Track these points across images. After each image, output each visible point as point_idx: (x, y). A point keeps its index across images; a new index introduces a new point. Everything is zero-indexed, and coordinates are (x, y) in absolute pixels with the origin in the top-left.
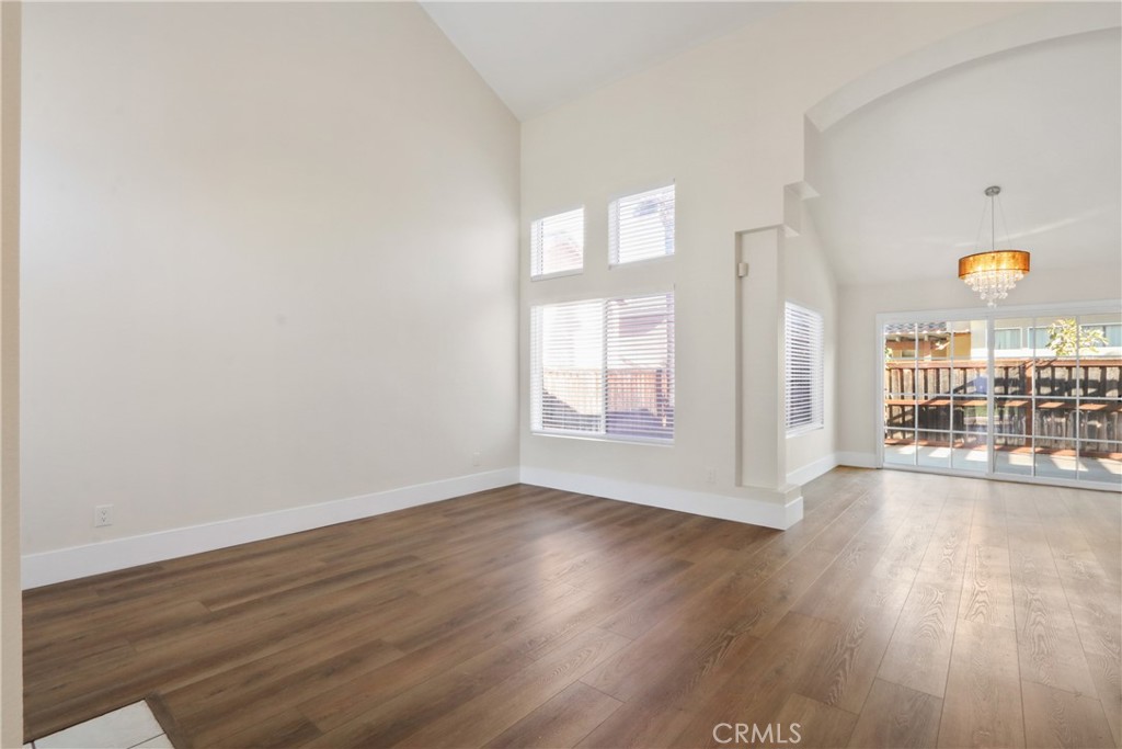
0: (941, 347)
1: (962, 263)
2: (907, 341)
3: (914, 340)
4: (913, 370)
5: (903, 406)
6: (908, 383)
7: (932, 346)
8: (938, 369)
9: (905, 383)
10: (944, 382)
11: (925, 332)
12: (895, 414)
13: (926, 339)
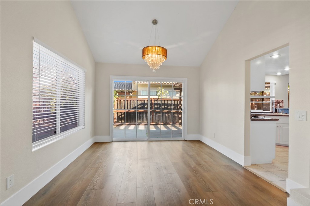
0: (131, 94)
1: (144, 51)
2: (122, 92)
3: (125, 92)
4: (124, 100)
5: (121, 113)
6: (123, 105)
7: (129, 94)
8: (131, 101)
9: (122, 105)
10: (132, 104)
11: (127, 90)
12: (119, 115)
13: (127, 92)
